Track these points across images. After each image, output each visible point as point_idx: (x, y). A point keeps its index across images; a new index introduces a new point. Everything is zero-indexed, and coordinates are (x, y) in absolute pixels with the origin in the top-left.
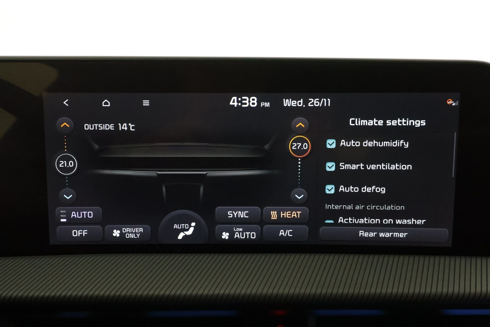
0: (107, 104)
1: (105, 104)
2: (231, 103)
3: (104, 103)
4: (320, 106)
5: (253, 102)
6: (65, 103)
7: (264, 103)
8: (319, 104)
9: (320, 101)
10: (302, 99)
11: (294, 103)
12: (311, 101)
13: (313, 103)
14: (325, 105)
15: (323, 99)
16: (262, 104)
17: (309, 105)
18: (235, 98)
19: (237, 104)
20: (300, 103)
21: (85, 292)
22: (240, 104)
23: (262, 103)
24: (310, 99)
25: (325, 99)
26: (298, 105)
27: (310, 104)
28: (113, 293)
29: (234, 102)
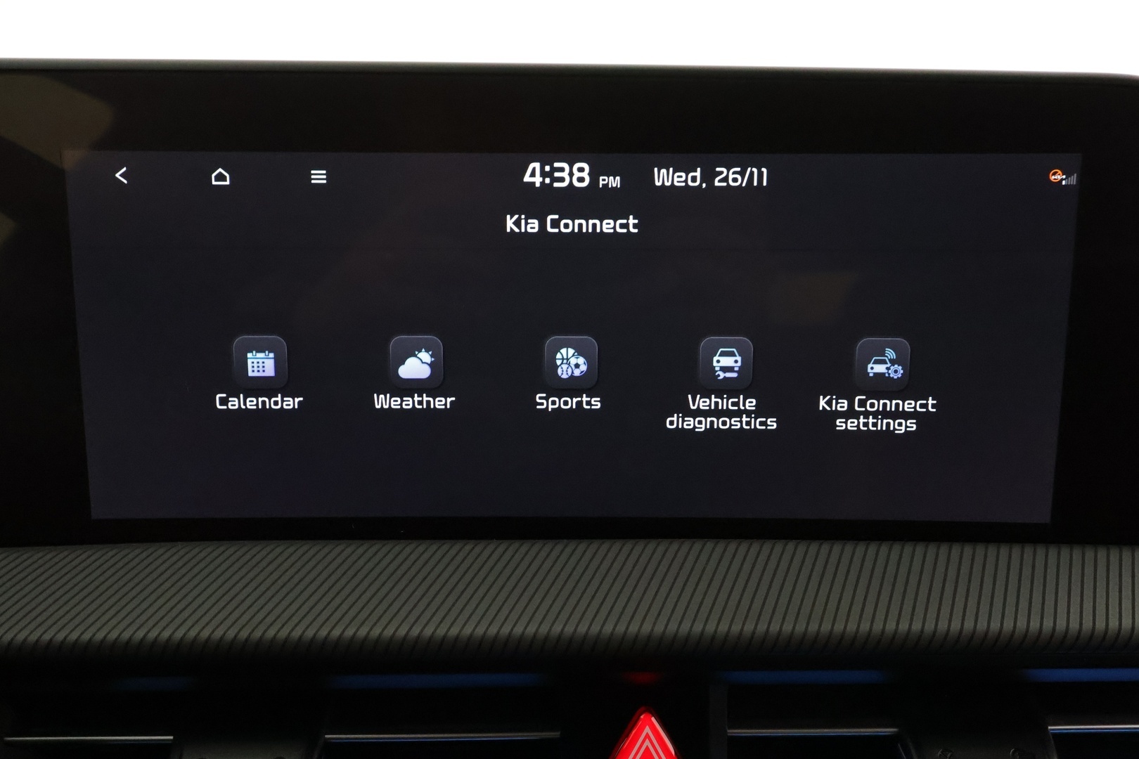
0: (224, 179)
1: (217, 179)
2: (527, 179)
3: (215, 177)
4: (744, 185)
5: (581, 175)
6: (120, 175)
7: (606, 178)
8: (742, 182)
9: (742, 174)
10: (699, 169)
11: (679, 179)
12: (722, 173)
13: (725, 179)
14: (755, 184)
15: (749, 169)
16: (603, 181)
17: (717, 184)
18: (537, 165)
19: (541, 179)
20: (694, 179)
21: (179, 631)
22: (548, 181)
23: (601, 178)
24: (718, 169)
25: (754, 169)
26: (690, 184)
27: (719, 181)
28: (244, 634)
29: (534, 175)
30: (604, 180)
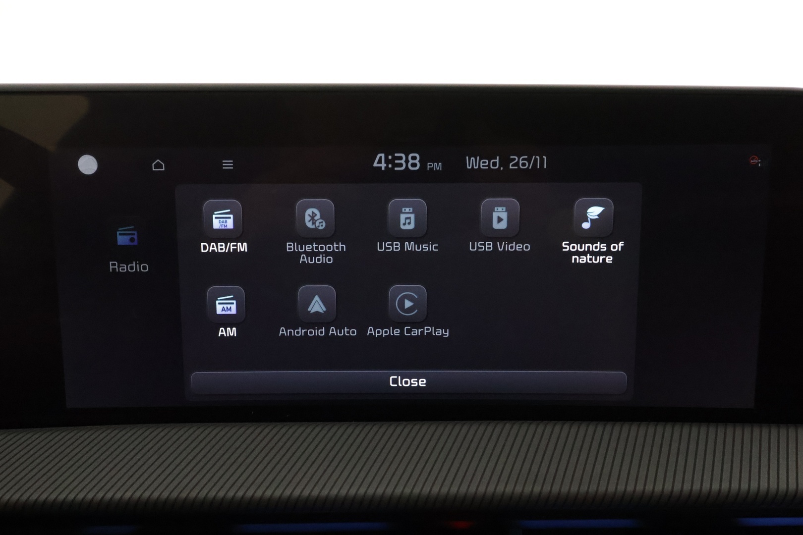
0: (160, 166)
2: (375, 165)
3: (155, 165)
4: (530, 168)
5: (414, 161)
7: (432, 164)
8: (528, 166)
9: (529, 160)
10: (498, 157)
11: (483, 164)
12: (515, 159)
13: (517, 164)
14: (538, 167)
15: (534, 157)
18: (383, 155)
19: (385, 165)
20: (494, 164)
22: (390, 166)
23: (428, 164)
24: (512, 157)
25: (538, 157)
26: (492, 167)
27: (512, 166)
29: (380, 162)
30: (430, 165)
